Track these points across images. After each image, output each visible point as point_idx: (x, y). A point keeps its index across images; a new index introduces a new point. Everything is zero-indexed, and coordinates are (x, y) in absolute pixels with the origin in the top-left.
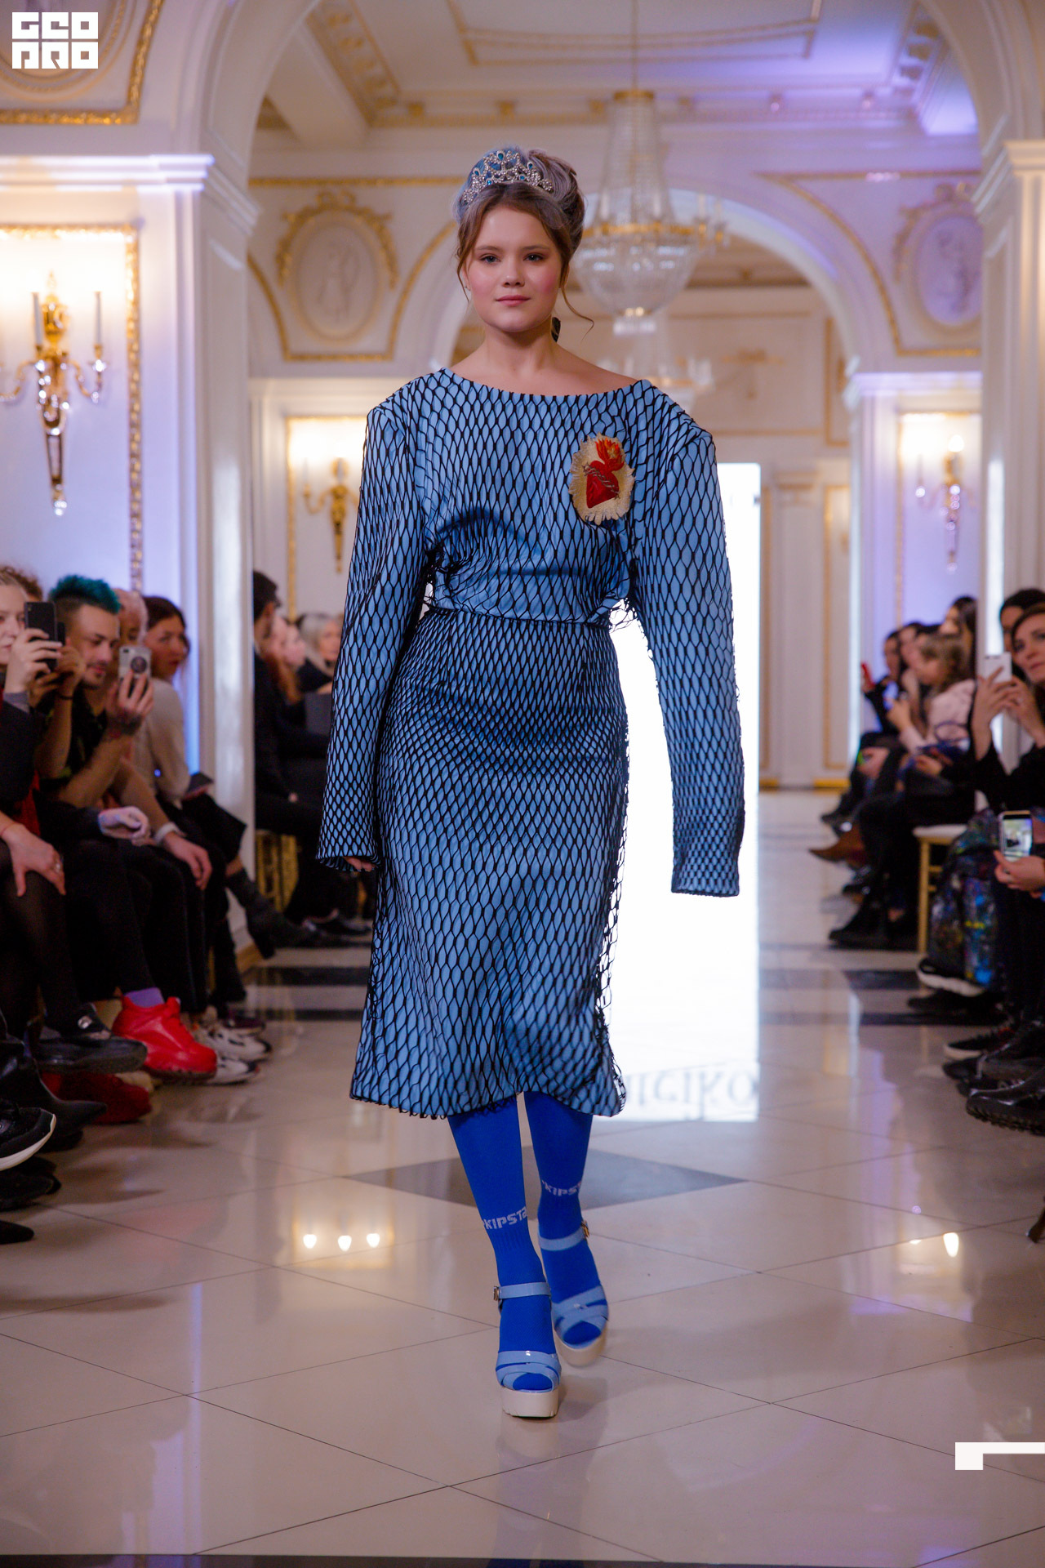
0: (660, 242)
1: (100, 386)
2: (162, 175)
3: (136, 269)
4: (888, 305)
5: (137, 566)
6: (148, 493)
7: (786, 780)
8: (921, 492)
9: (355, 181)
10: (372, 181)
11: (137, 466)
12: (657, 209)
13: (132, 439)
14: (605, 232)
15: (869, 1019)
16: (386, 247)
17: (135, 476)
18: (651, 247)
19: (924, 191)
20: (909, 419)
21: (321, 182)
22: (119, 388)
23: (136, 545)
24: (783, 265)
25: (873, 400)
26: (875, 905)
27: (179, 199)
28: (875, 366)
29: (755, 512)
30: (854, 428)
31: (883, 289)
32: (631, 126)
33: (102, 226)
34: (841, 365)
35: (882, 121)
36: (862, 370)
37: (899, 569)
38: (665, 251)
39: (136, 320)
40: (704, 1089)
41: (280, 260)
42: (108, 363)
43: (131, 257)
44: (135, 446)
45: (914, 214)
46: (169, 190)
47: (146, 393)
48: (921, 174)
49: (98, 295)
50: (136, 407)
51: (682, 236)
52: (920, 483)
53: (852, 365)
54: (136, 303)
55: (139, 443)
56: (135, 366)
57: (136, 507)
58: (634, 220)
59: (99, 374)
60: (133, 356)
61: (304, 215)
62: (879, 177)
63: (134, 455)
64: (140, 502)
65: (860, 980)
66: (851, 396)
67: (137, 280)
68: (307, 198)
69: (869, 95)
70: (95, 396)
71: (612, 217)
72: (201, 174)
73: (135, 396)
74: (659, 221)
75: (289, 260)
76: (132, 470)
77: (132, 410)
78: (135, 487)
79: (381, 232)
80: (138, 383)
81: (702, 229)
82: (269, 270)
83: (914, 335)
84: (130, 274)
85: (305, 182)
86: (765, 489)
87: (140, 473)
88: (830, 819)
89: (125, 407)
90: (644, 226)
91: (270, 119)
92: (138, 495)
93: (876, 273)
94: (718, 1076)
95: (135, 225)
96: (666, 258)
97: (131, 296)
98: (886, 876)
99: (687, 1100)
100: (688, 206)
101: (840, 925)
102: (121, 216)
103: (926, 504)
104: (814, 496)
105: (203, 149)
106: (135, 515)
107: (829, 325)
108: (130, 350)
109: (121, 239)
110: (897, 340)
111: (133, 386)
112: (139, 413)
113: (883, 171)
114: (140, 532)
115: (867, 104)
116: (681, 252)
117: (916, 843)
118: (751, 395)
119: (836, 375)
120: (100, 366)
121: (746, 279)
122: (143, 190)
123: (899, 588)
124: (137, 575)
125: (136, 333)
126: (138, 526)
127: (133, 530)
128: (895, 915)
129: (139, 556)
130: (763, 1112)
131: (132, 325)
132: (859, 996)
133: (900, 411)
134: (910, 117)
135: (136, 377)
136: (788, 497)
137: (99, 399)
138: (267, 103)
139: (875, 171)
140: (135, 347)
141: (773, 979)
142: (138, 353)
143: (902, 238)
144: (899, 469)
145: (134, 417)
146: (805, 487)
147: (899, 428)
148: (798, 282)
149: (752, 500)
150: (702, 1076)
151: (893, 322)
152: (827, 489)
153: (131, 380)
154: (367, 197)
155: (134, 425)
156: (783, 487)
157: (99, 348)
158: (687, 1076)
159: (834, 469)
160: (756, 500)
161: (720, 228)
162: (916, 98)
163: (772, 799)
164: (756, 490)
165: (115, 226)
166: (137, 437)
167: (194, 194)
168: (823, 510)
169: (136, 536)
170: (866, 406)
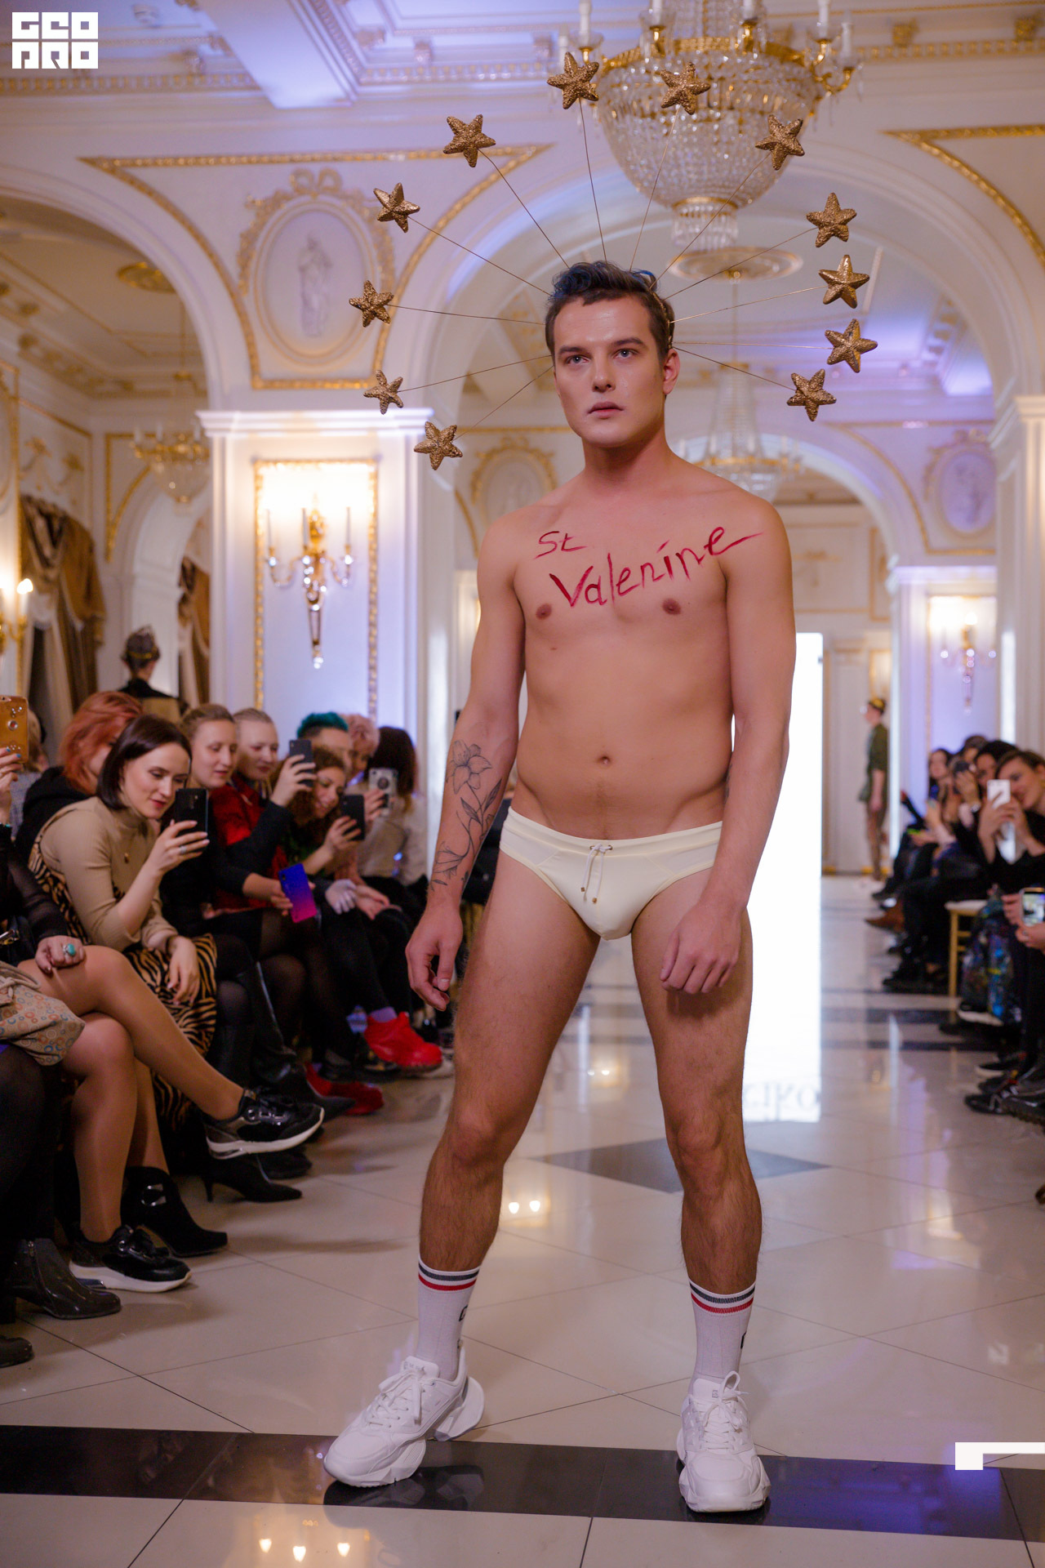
0: (753, 471)
1: (348, 575)
2: (396, 423)
3: (376, 489)
4: (920, 517)
5: (373, 705)
6: (382, 652)
7: (842, 867)
8: (945, 654)
9: (528, 429)
10: (540, 429)
11: (374, 632)
12: (751, 446)
13: (370, 613)
14: (713, 464)
15: (908, 1046)
16: (550, 476)
17: (373, 640)
18: (746, 475)
19: (946, 435)
20: (936, 601)
21: (504, 430)
22: (362, 575)
23: (372, 690)
24: (842, 489)
25: (909, 587)
26: (917, 960)
27: (407, 440)
28: (911, 562)
29: (819, 669)
30: (894, 607)
31: (915, 506)
32: (732, 388)
33: (352, 460)
34: (883, 561)
35: (914, 385)
36: (900, 564)
37: (929, 711)
38: (757, 477)
39: (375, 527)
40: (780, 1098)
41: (473, 486)
42: (354, 558)
43: (372, 482)
44: (373, 618)
45: (938, 451)
46: (400, 435)
47: (381, 580)
48: (944, 423)
49: (348, 509)
50: (374, 590)
51: (770, 466)
52: (944, 647)
53: (893, 561)
54: (376, 515)
55: (376, 616)
56: (374, 560)
57: (373, 662)
58: (734, 455)
59: (348, 566)
60: (372, 553)
61: (491, 454)
62: (912, 425)
63: (372, 625)
64: (376, 658)
65: (904, 1017)
66: (892, 584)
67: (376, 498)
68: (493, 441)
69: (905, 366)
70: (345, 582)
71: (718, 452)
72: (423, 422)
73: (373, 581)
74: (752, 456)
75: (480, 485)
76: (370, 635)
77: (371, 592)
78: (372, 647)
79: (548, 466)
80: (376, 572)
81: (785, 461)
82: (466, 494)
83: (939, 540)
84: (372, 494)
85: (491, 430)
86: (826, 652)
87: (376, 637)
88: (879, 896)
89: (365, 590)
90: (742, 459)
91: (471, 387)
92: (374, 654)
93: (911, 494)
94: (790, 1089)
95: (376, 459)
96: (758, 482)
97: (372, 510)
98: (925, 938)
99: (766, 1104)
100: (774, 445)
101: (888, 975)
102: (366, 452)
103: (949, 663)
104: (862, 658)
105: (425, 404)
106: (372, 668)
107: (874, 532)
108: (371, 548)
109: (366, 469)
110: (926, 543)
111: (372, 575)
112: (376, 594)
113: (915, 420)
114: (375, 680)
115: (904, 373)
116: (769, 478)
117: (947, 915)
118: (815, 583)
119: (879, 568)
120: (348, 560)
121: (812, 500)
122: (382, 434)
123: (929, 725)
124: (373, 711)
125: (375, 536)
126: (374, 676)
127: (370, 679)
128: (931, 968)
129: (374, 697)
130: (825, 1115)
131: (372, 531)
132: (900, 1029)
133: (929, 595)
134: (935, 383)
135: (374, 567)
136: (842, 658)
137: (348, 584)
138: (469, 376)
139: (910, 420)
140: (374, 546)
141: (831, 1015)
142: (376, 551)
143: (930, 469)
144: (928, 638)
145: (373, 597)
146: (856, 651)
147: (928, 607)
148: (853, 501)
149: (817, 660)
150: (778, 1088)
151: (923, 530)
152: (872, 652)
153: (371, 570)
154: (536, 441)
155: (373, 603)
156: (839, 651)
157: (348, 548)
158: (767, 1088)
159: (878, 637)
160: (820, 660)
161: (798, 460)
162: (939, 368)
163: (832, 881)
164: (819, 652)
165: (362, 460)
166: (375, 611)
167: (419, 437)
168: (868, 668)
169: (373, 683)
170: (903, 591)
